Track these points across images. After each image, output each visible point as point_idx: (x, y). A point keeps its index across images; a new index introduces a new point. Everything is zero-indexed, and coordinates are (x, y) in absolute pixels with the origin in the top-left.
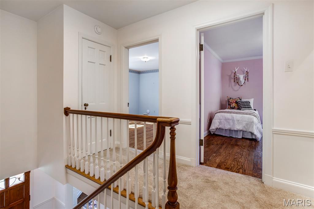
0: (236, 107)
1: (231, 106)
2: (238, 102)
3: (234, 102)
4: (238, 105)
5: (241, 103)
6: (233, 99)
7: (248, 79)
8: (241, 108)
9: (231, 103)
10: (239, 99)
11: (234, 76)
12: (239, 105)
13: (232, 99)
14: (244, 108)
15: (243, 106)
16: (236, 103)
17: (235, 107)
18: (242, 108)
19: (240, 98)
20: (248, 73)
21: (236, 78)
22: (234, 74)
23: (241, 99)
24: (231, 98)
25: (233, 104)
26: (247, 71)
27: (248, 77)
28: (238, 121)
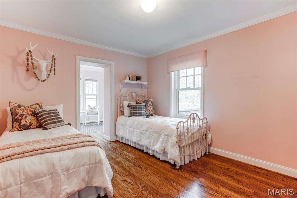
0: (35, 123)
1: (22, 124)
2: (37, 114)
3: (28, 114)
4: (37, 119)
5: (45, 114)
6: (24, 106)
7: (54, 70)
8: (45, 125)
9: (21, 115)
10: (37, 106)
11: (28, 60)
12: (41, 120)
13: (22, 108)
14: (51, 123)
15: (49, 120)
16: (35, 114)
17: (31, 124)
18: (48, 124)
19: (40, 105)
20: (55, 59)
21: (33, 64)
22: (28, 55)
23: (41, 107)
24: (19, 106)
25: (26, 117)
26: (53, 56)
27: (54, 67)
28: (68, 170)
